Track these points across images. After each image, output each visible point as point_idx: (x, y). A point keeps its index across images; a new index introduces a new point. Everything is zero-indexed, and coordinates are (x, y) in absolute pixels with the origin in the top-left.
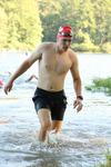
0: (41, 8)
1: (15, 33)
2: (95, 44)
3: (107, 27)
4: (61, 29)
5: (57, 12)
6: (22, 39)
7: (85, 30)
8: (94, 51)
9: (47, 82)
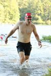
0: (19, 5)
1: (8, 16)
2: (43, 21)
3: (48, 13)
4: (26, 15)
5: (26, 7)
6: (11, 19)
7: (39, 15)
8: (42, 24)
9: (23, 39)
